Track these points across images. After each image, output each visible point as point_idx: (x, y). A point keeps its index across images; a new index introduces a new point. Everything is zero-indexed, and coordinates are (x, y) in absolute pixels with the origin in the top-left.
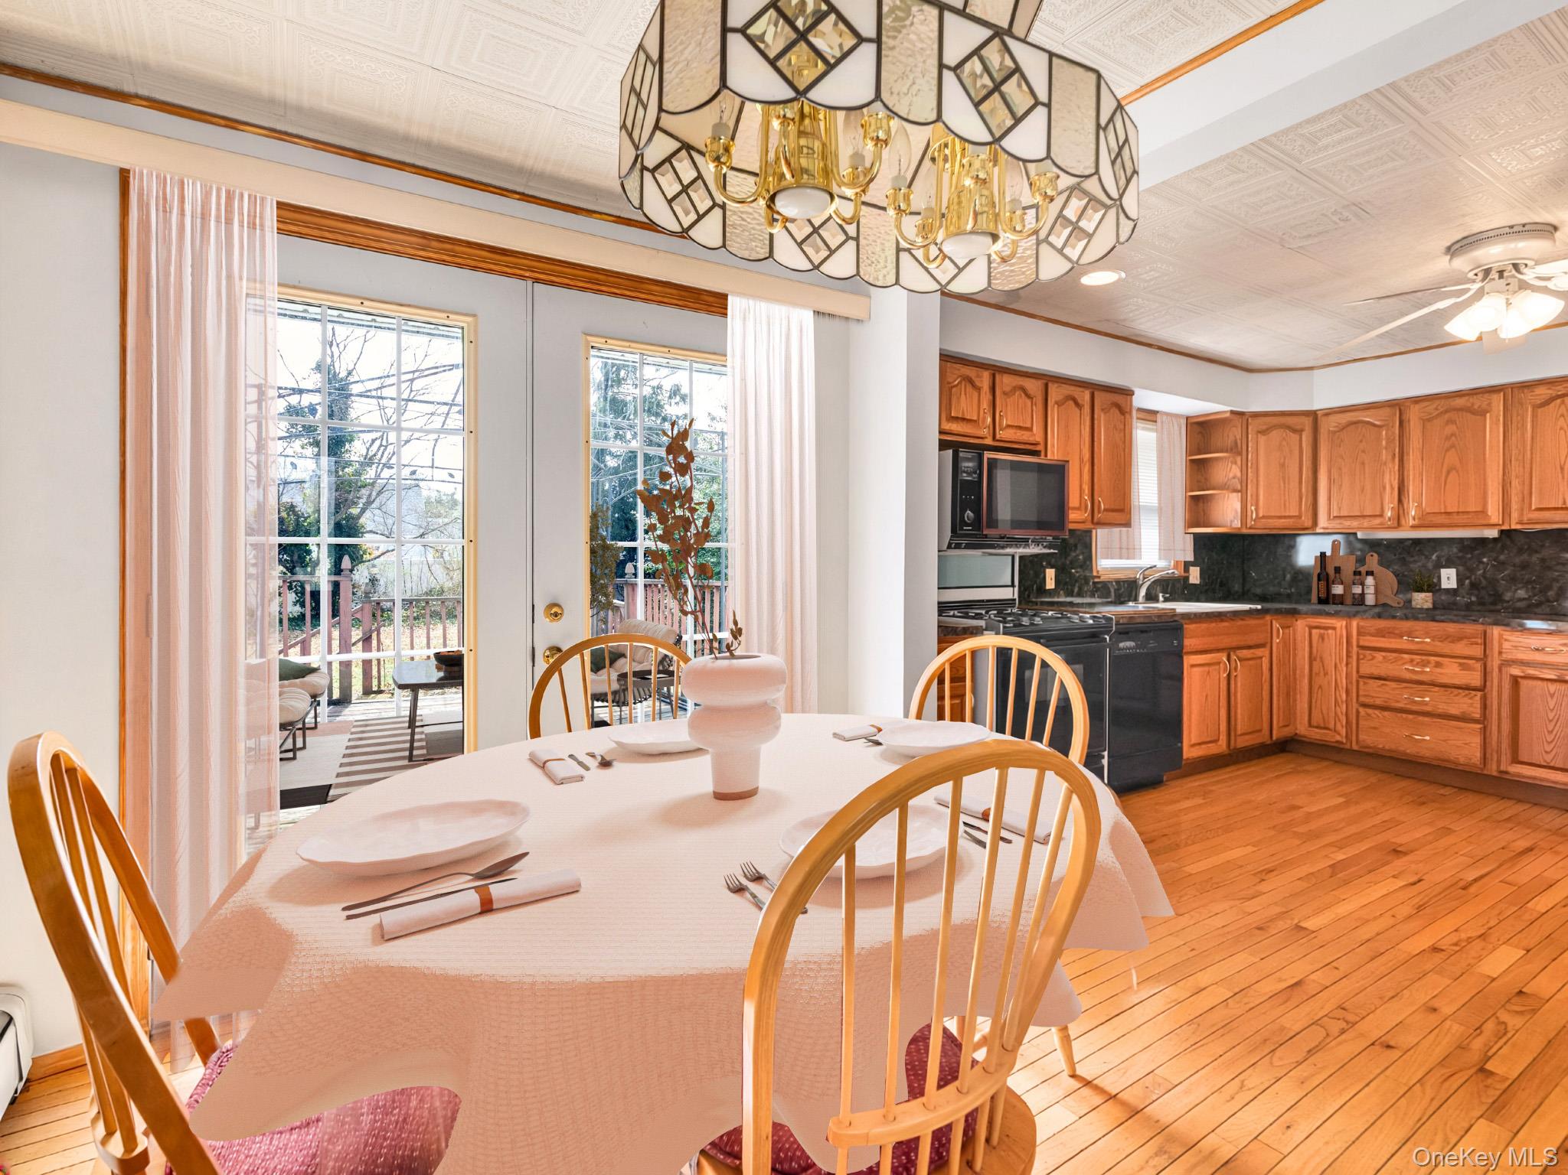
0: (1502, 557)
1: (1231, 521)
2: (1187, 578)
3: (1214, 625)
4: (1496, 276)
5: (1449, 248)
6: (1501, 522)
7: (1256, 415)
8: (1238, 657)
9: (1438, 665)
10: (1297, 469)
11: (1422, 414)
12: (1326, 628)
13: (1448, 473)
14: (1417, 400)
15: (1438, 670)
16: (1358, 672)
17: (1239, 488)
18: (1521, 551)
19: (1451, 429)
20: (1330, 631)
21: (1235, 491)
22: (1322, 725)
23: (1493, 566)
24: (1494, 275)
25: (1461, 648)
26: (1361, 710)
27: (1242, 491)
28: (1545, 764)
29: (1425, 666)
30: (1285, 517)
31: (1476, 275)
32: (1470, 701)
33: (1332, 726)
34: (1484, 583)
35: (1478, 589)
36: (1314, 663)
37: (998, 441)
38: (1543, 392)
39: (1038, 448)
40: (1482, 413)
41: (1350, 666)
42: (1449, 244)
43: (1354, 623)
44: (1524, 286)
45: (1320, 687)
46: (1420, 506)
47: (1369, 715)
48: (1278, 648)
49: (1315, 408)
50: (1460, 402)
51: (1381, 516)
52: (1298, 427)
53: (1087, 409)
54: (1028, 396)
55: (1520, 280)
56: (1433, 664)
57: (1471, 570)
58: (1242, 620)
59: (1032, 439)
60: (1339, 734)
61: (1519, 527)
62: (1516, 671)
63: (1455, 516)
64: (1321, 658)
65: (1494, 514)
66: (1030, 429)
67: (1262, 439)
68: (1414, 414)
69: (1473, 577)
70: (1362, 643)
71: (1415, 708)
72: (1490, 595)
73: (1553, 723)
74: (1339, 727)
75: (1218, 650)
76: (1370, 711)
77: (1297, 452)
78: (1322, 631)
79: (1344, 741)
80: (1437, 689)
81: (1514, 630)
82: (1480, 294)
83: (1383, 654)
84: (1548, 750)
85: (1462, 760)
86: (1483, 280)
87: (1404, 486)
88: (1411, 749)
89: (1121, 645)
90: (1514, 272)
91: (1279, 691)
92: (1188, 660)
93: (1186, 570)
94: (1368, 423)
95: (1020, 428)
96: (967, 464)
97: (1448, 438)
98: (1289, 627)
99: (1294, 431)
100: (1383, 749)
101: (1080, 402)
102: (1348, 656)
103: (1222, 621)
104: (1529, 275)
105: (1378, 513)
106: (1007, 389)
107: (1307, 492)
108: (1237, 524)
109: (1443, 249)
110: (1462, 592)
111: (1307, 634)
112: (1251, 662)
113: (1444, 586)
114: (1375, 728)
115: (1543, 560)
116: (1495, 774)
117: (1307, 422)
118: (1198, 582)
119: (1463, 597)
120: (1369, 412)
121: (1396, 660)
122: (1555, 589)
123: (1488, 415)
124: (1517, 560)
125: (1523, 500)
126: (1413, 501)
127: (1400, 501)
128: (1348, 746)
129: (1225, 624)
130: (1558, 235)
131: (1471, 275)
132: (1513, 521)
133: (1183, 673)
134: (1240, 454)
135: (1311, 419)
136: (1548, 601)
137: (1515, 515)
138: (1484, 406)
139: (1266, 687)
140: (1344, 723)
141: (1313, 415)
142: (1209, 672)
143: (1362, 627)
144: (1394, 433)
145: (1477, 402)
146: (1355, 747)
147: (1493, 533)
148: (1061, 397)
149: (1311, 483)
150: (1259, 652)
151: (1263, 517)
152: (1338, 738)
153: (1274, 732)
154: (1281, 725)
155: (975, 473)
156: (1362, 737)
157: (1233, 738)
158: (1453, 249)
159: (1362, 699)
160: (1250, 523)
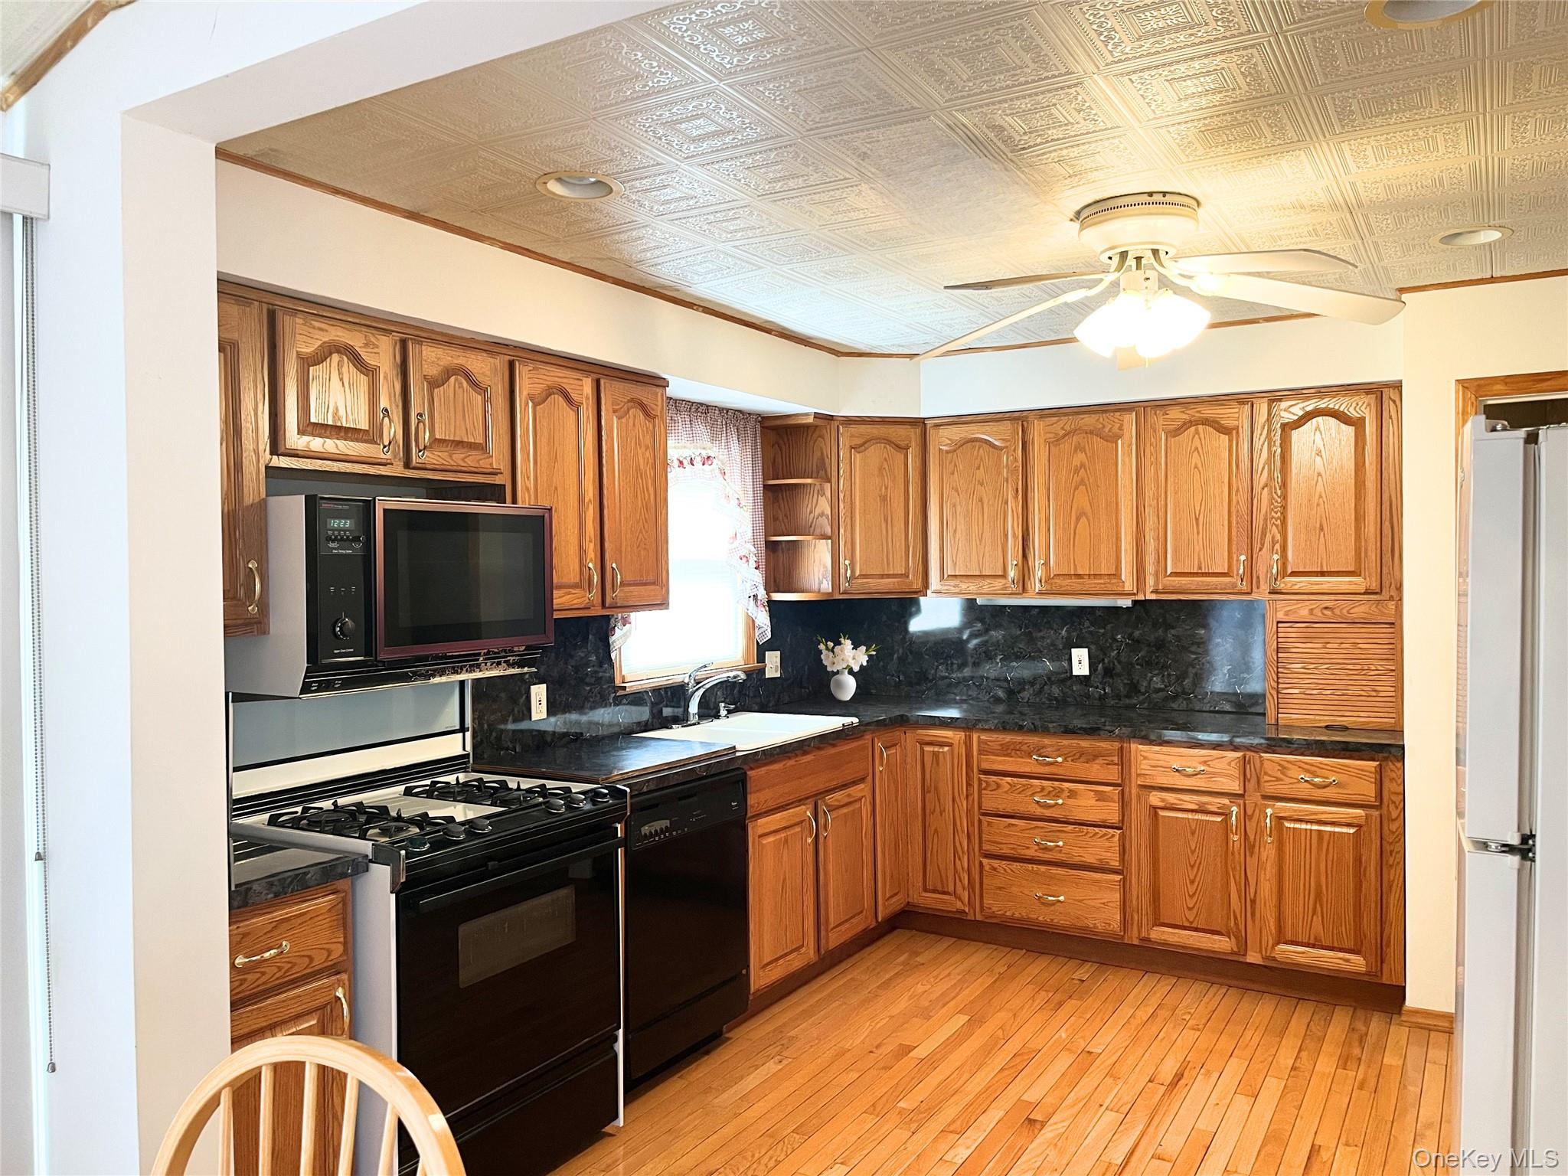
0: (1137, 633)
1: (820, 584)
2: (762, 671)
3: (792, 762)
4: (1134, 263)
5: (1078, 213)
6: (1135, 591)
7: (849, 421)
8: (827, 806)
9: (1072, 794)
10: (902, 505)
11: (1048, 435)
12: (942, 745)
13: (1078, 519)
14: (1043, 413)
15: (1071, 802)
16: (980, 807)
17: (828, 531)
18: (1156, 626)
19: (1080, 458)
20: (946, 749)
21: (825, 537)
22: (940, 889)
23: (1127, 644)
24: (1131, 262)
25: (1096, 770)
26: (985, 861)
27: (833, 537)
28: (1188, 924)
29: (1057, 796)
30: (888, 576)
31: (1110, 258)
32: (1107, 844)
33: (951, 889)
34: (1119, 669)
35: (1112, 677)
36: (928, 795)
37: (415, 468)
38: (1176, 414)
39: (498, 480)
40: (1113, 438)
41: (971, 799)
42: (1078, 208)
43: (975, 736)
44: (1164, 283)
45: (936, 831)
46: (1047, 564)
47: (995, 869)
48: (881, 779)
49: (922, 415)
50: (1089, 420)
51: (1004, 576)
52: (903, 444)
53: (588, 412)
54: (474, 384)
55: (1160, 274)
56: (1066, 794)
57: (1104, 650)
58: (834, 746)
59: (484, 464)
60: (960, 899)
61: (1154, 597)
62: (1155, 799)
63: (1086, 580)
64: (936, 788)
65: (1128, 582)
66: (481, 448)
67: (858, 458)
68: (1038, 432)
69: (1106, 660)
70: (985, 766)
71: (1047, 856)
72: (1125, 684)
73: (1196, 869)
74: (959, 890)
75: (800, 802)
76: (996, 863)
77: (901, 481)
78: (936, 749)
79: (967, 910)
80: (1071, 827)
81: (1151, 743)
82: (1115, 288)
83: (1009, 779)
84: (1191, 906)
85: (1100, 927)
86: (1119, 268)
87: (1028, 535)
88: (1043, 916)
89: (645, 830)
90: (1152, 260)
91: (884, 844)
92: (758, 827)
93: (761, 658)
94: (986, 442)
95: (459, 444)
96: (335, 523)
97: (1077, 471)
98: (895, 745)
99: (898, 447)
100: (1012, 918)
101: (574, 396)
102: (969, 785)
103: (805, 753)
104: (1172, 270)
105: (1000, 573)
106: (433, 371)
107: (915, 536)
108: (827, 586)
109: (1071, 215)
110: (1096, 680)
111: (919, 752)
112: (845, 810)
113: (1076, 672)
114: (1000, 888)
115: (1178, 638)
116: (1136, 942)
117: (913, 436)
118: (778, 675)
119: (1097, 688)
120: (987, 427)
121: (1026, 787)
122: (1191, 675)
123: (1119, 441)
124: (1152, 638)
125: (1158, 562)
126: (1040, 558)
127: (1025, 556)
128: (971, 917)
129: (809, 758)
130: (1200, 211)
131: (1104, 258)
132: (1149, 590)
133: (747, 851)
134: (830, 481)
135: (918, 431)
136: (1184, 693)
137: (1150, 581)
138: (1116, 429)
139: (867, 843)
140: (966, 882)
141: (919, 423)
142: (786, 841)
143: (985, 742)
144: (1016, 460)
145: (1108, 422)
146: (979, 917)
147: (1126, 603)
148: (539, 388)
149: (920, 524)
150: (856, 791)
151: (862, 576)
152: (959, 905)
153: (880, 908)
154: (888, 895)
155: (356, 539)
156: (987, 902)
157: (823, 933)
158: (1083, 215)
159: (986, 847)
160: (844, 585)
